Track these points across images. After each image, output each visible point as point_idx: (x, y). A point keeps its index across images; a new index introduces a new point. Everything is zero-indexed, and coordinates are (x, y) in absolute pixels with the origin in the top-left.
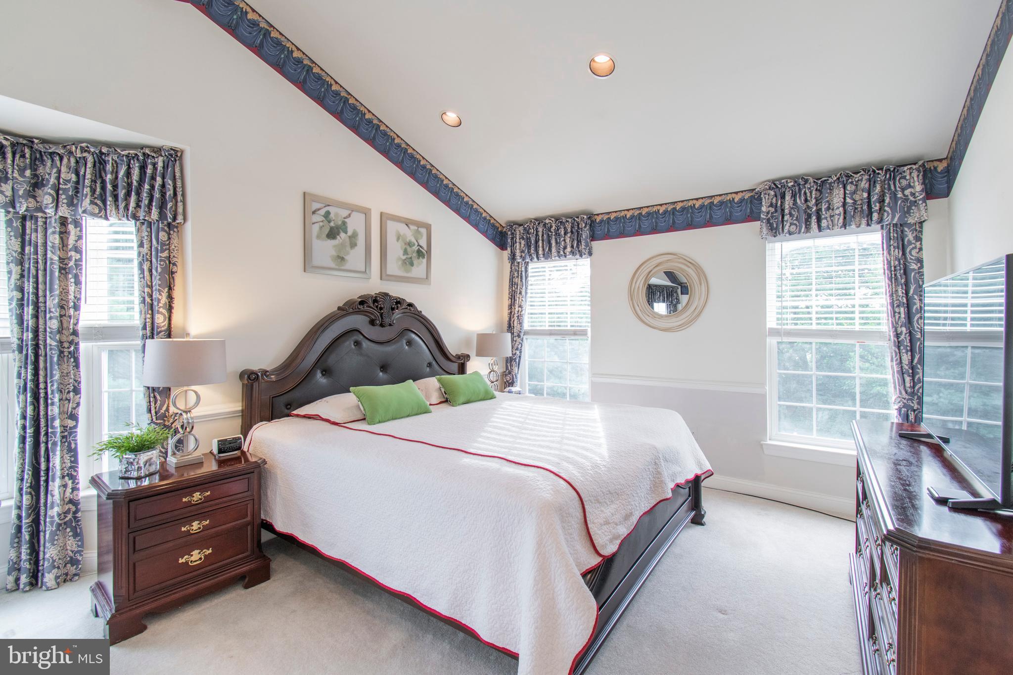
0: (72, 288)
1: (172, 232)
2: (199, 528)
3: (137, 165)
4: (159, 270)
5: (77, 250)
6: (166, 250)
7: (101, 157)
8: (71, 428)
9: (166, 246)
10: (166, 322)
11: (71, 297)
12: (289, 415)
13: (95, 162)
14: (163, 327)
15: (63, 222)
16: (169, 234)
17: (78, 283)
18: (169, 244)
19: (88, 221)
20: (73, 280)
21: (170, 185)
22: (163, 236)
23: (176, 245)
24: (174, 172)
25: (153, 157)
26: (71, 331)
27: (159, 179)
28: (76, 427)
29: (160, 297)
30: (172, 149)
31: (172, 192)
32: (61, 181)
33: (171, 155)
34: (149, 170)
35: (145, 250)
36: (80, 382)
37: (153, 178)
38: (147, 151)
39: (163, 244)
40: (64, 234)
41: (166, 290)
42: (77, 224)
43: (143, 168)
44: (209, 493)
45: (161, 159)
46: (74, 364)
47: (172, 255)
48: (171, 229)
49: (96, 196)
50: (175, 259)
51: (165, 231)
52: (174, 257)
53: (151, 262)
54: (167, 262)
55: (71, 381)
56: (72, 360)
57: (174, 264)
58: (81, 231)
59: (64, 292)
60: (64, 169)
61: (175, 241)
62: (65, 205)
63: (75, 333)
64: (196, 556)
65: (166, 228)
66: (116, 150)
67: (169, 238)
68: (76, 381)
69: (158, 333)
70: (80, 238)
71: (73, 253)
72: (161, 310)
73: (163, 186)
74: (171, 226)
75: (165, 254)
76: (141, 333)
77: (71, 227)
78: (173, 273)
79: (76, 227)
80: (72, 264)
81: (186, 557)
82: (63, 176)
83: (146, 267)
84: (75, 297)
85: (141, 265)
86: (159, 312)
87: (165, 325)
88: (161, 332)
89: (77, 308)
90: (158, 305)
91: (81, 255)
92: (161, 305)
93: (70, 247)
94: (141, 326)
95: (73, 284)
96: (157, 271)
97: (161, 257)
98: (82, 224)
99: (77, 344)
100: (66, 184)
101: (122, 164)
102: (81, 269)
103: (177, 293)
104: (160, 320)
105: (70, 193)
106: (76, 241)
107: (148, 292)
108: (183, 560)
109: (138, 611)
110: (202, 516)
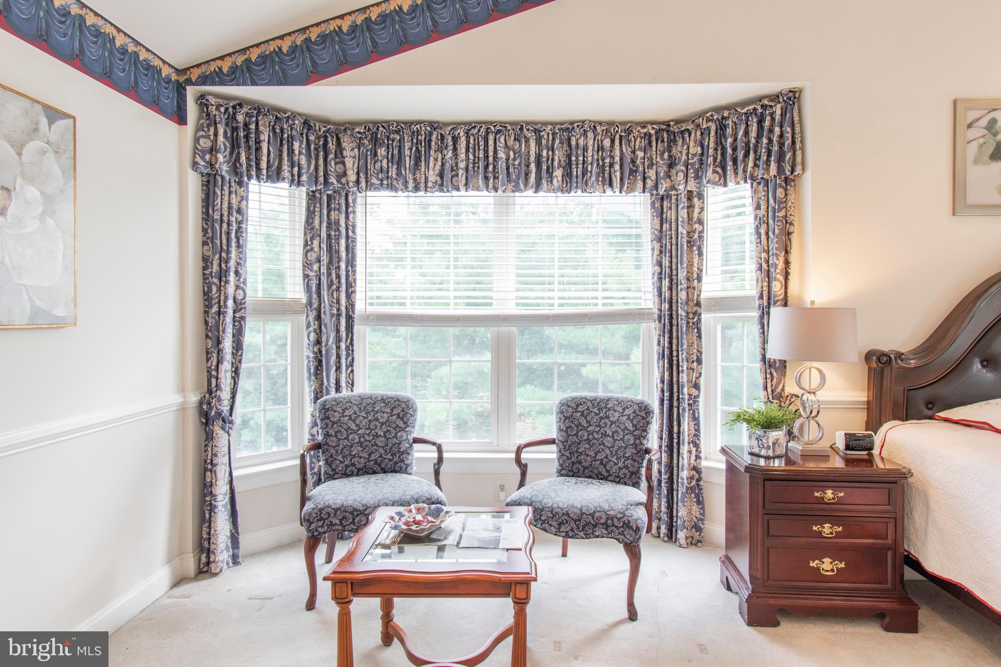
0: (696, 260)
1: (789, 187)
2: (831, 533)
3: (755, 120)
4: (777, 231)
5: (700, 222)
6: (783, 208)
7: (722, 122)
8: (695, 397)
9: (783, 204)
10: (783, 290)
11: (695, 269)
12: (931, 418)
13: (717, 129)
14: (780, 295)
15: (690, 195)
16: (786, 190)
17: (700, 254)
18: (786, 201)
19: (709, 191)
20: (696, 252)
21: (788, 133)
22: (780, 192)
23: (793, 201)
24: (793, 117)
25: (771, 106)
26: (695, 302)
27: (777, 130)
28: (698, 396)
29: (777, 262)
30: (790, 91)
31: (790, 141)
32: (690, 155)
33: (789, 99)
34: (767, 123)
35: (762, 212)
36: (701, 353)
37: (771, 131)
38: (766, 102)
39: (780, 203)
40: (690, 207)
41: (783, 253)
42: (700, 196)
43: (760, 122)
44: (842, 494)
45: (779, 106)
46: (697, 335)
47: (788, 213)
48: (788, 183)
49: (717, 164)
50: (793, 218)
51: (782, 187)
52: (791, 215)
53: (768, 224)
54: (784, 222)
55: (695, 351)
56: (696, 330)
57: (791, 224)
58: (703, 203)
59: (690, 264)
60: (692, 144)
61: (791, 198)
62: (692, 179)
63: (698, 304)
64: (827, 565)
65: (783, 184)
66: (736, 111)
67: (786, 195)
68: (699, 351)
69: (775, 303)
70: (702, 209)
71: (697, 226)
72: (779, 276)
73: (781, 136)
74: (788, 181)
75: (782, 214)
76: (757, 303)
77: (695, 200)
78: (789, 234)
79: (699, 200)
80: (696, 236)
81: (817, 561)
82: (691, 151)
83: (763, 231)
84: (698, 269)
85: (757, 228)
86: (776, 279)
87: (782, 294)
88: (778, 301)
89: (699, 279)
90: (775, 271)
91: (703, 227)
92: (778, 271)
93: (695, 220)
94: (757, 296)
95: (697, 256)
96: (774, 233)
97: (778, 217)
98: (704, 196)
99: (700, 315)
100: (693, 159)
101: (740, 124)
102: (703, 241)
103: (794, 258)
104: (777, 287)
105: (696, 166)
106: (700, 213)
107: (765, 258)
108: (813, 564)
109: (772, 601)
110: (834, 520)
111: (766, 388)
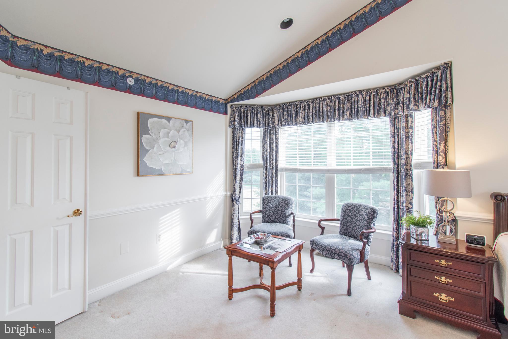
0: (410, 145)
1: (446, 110)
2: (445, 282)
3: (430, 80)
4: (439, 132)
5: (412, 128)
6: (443, 120)
7: (417, 82)
8: (410, 208)
9: (443, 118)
10: (444, 160)
11: (410, 149)
13: (415, 85)
14: (442, 163)
15: (407, 116)
16: (445, 111)
17: (412, 143)
18: (445, 117)
19: (415, 113)
20: (410, 142)
21: (444, 84)
22: (442, 113)
23: (449, 116)
24: (446, 76)
25: (437, 72)
26: (410, 164)
27: (439, 83)
28: (412, 208)
29: (440, 147)
30: (445, 64)
31: (445, 88)
32: (405, 98)
33: (445, 67)
34: (435, 81)
35: (434, 123)
36: (413, 188)
37: (436, 83)
38: (433, 71)
39: (441, 118)
40: (407, 121)
41: (443, 142)
42: (411, 116)
43: (432, 81)
44: (451, 264)
45: (440, 71)
46: (411, 179)
47: (447, 122)
48: (446, 108)
49: (416, 101)
50: (449, 125)
51: (443, 110)
52: (448, 123)
53: (437, 128)
54: (444, 127)
55: (410, 187)
56: (411, 178)
57: (448, 127)
58: (413, 119)
59: (408, 147)
60: (405, 93)
61: (448, 114)
62: (406, 109)
63: (411, 166)
64: (443, 297)
65: (443, 108)
66: (421, 77)
67: (445, 114)
68: (412, 187)
69: (440, 166)
70: (412, 122)
71: (410, 130)
72: (441, 153)
73: (441, 86)
74: (446, 107)
75: (443, 122)
76: (433, 166)
77: (409, 118)
78: (447, 132)
79: (411, 118)
80: (410, 134)
81: (438, 294)
82: (405, 96)
83: (434, 132)
84: (411, 149)
85: (433, 130)
86: (440, 155)
87: (443, 162)
88: (441, 165)
89: (411, 154)
91: (413, 130)
92: (440, 151)
93: (409, 127)
94: (433, 162)
95: (410, 143)
97: (440, 125)
98: (413, 116)
99: (412, 170)
100: (406, 100)
101: (424, 82)
102: (413, 136)
103: (450, 144)
104: (441, 159)
105: (407, 103)
106: (411, 124)
107: (435, 144)
108: (436, 295)
109: (411, 306)
110: (447, 275)
111: (436, 208)
